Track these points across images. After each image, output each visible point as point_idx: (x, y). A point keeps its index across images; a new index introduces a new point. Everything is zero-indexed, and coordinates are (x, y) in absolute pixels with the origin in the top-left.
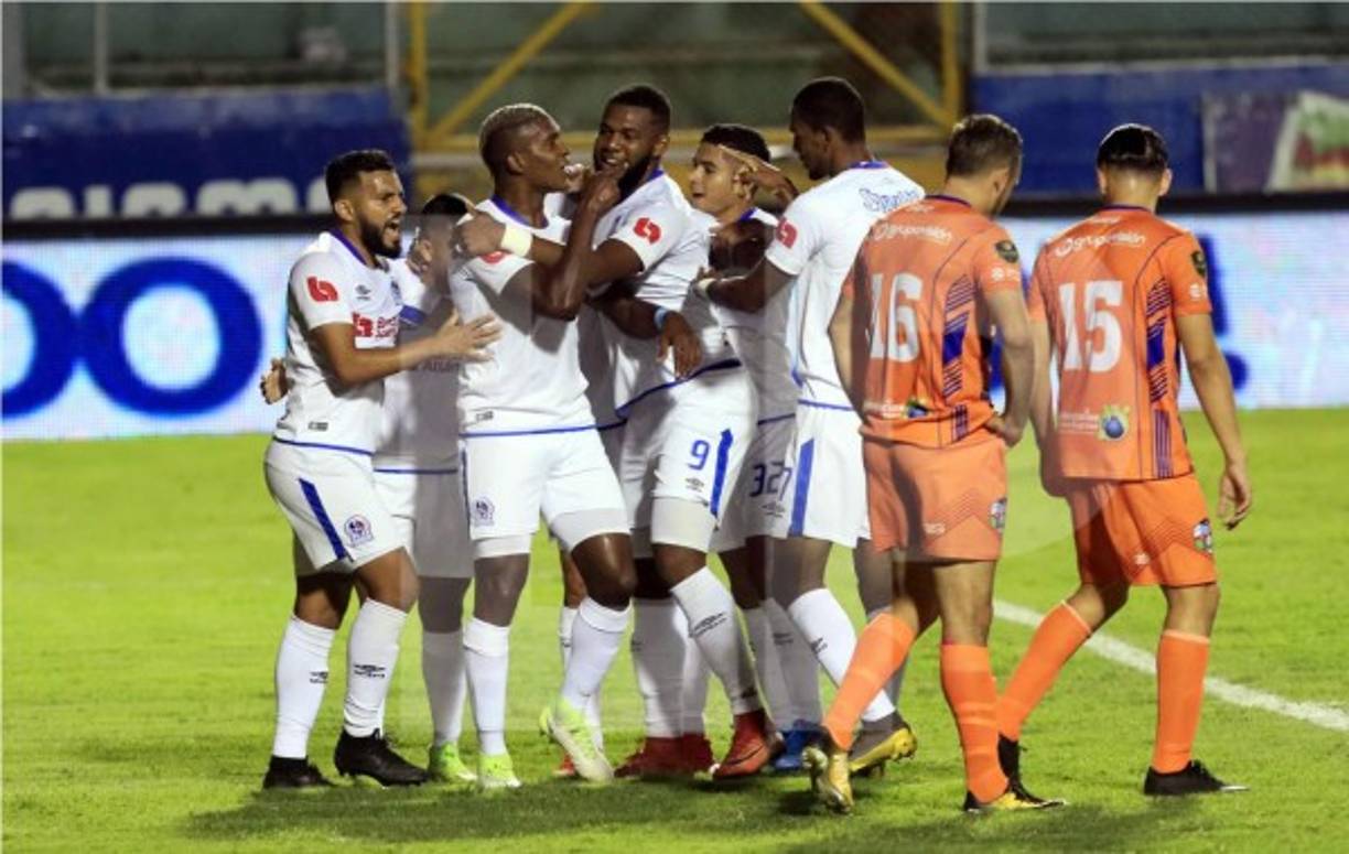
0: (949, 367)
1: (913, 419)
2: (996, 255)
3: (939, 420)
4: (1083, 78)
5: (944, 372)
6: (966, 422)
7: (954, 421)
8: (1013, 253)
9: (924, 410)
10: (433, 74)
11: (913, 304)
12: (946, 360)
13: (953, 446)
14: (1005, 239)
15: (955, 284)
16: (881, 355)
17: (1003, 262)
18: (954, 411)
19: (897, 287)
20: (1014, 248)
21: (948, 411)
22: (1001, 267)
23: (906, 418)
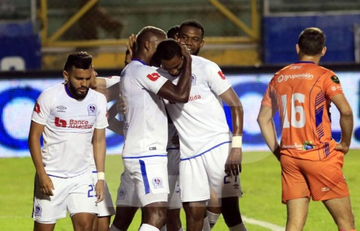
0: (319, 127)
1: (308, 150)
2: (332, 81)
3: (318, 149)
4: (307, 17)
5: (317, 130)
6: (329, 149)
7: (324, 149)
8: (337, 80)
9: (311, 145)
10: (49, 16)
11: (302, 105)
12: (317, 125)
13: (325, 159)
14: (333, 75)
15: (318, 95)
16: (288, 126)
17: (335, 84)
18: (324, 144)
19: (294, 99)
20: (337, 78)
21: (322, 145)
22: (334, 86)
23: (305, 150)
